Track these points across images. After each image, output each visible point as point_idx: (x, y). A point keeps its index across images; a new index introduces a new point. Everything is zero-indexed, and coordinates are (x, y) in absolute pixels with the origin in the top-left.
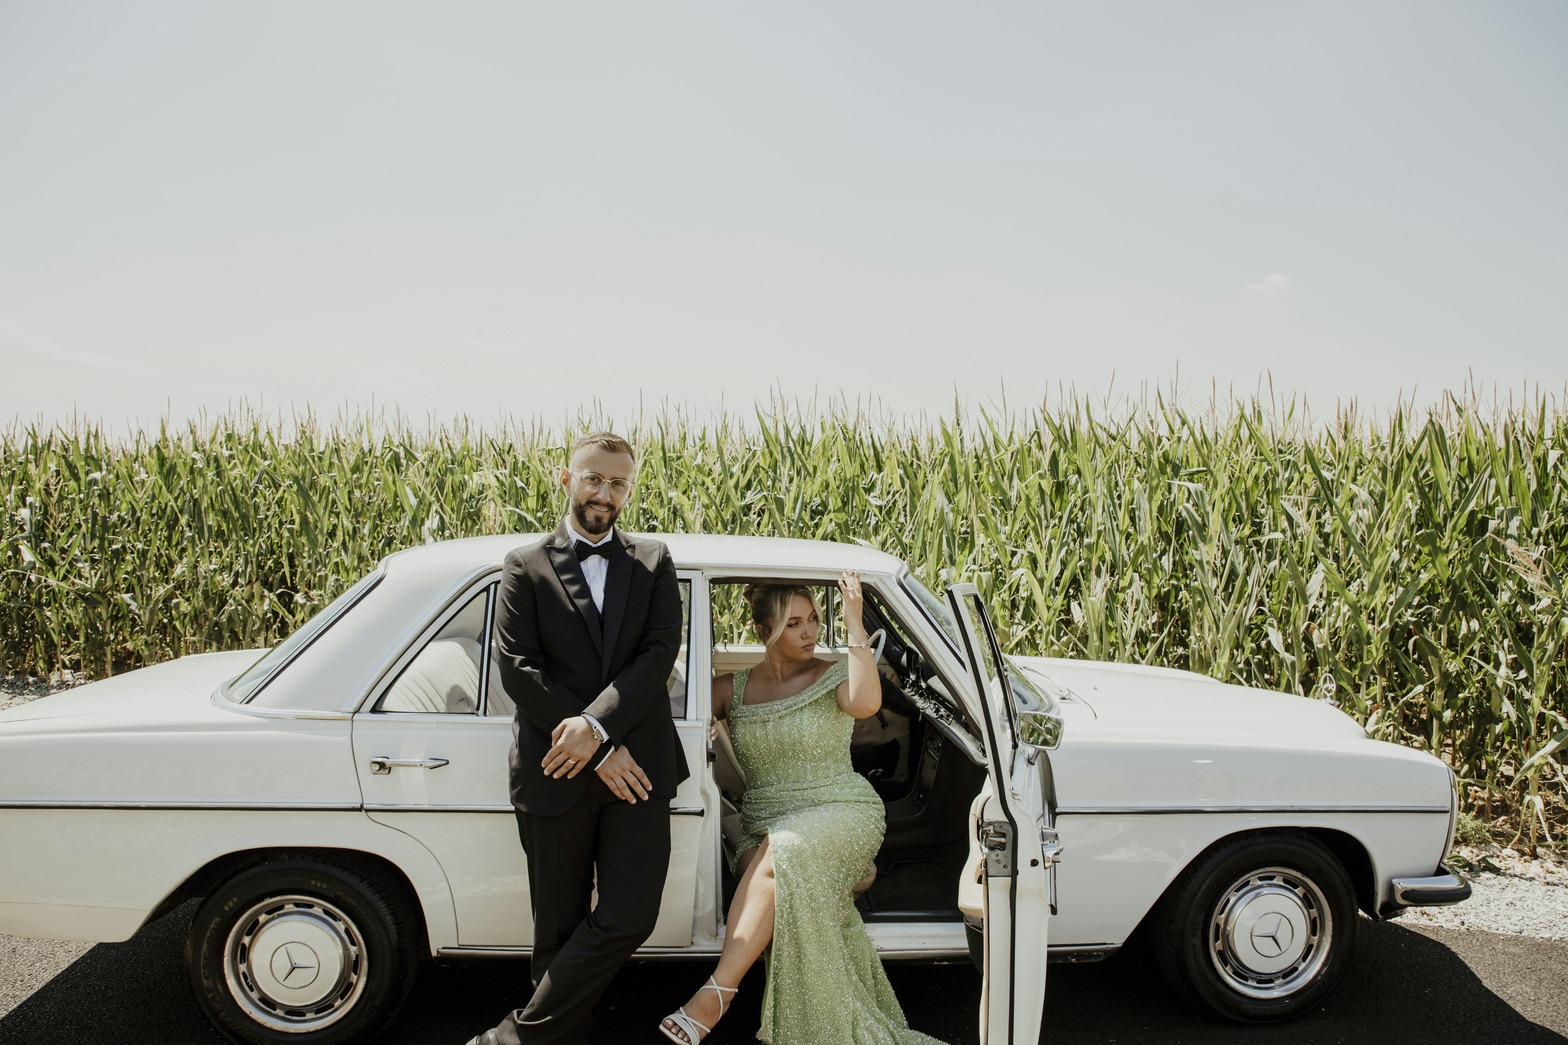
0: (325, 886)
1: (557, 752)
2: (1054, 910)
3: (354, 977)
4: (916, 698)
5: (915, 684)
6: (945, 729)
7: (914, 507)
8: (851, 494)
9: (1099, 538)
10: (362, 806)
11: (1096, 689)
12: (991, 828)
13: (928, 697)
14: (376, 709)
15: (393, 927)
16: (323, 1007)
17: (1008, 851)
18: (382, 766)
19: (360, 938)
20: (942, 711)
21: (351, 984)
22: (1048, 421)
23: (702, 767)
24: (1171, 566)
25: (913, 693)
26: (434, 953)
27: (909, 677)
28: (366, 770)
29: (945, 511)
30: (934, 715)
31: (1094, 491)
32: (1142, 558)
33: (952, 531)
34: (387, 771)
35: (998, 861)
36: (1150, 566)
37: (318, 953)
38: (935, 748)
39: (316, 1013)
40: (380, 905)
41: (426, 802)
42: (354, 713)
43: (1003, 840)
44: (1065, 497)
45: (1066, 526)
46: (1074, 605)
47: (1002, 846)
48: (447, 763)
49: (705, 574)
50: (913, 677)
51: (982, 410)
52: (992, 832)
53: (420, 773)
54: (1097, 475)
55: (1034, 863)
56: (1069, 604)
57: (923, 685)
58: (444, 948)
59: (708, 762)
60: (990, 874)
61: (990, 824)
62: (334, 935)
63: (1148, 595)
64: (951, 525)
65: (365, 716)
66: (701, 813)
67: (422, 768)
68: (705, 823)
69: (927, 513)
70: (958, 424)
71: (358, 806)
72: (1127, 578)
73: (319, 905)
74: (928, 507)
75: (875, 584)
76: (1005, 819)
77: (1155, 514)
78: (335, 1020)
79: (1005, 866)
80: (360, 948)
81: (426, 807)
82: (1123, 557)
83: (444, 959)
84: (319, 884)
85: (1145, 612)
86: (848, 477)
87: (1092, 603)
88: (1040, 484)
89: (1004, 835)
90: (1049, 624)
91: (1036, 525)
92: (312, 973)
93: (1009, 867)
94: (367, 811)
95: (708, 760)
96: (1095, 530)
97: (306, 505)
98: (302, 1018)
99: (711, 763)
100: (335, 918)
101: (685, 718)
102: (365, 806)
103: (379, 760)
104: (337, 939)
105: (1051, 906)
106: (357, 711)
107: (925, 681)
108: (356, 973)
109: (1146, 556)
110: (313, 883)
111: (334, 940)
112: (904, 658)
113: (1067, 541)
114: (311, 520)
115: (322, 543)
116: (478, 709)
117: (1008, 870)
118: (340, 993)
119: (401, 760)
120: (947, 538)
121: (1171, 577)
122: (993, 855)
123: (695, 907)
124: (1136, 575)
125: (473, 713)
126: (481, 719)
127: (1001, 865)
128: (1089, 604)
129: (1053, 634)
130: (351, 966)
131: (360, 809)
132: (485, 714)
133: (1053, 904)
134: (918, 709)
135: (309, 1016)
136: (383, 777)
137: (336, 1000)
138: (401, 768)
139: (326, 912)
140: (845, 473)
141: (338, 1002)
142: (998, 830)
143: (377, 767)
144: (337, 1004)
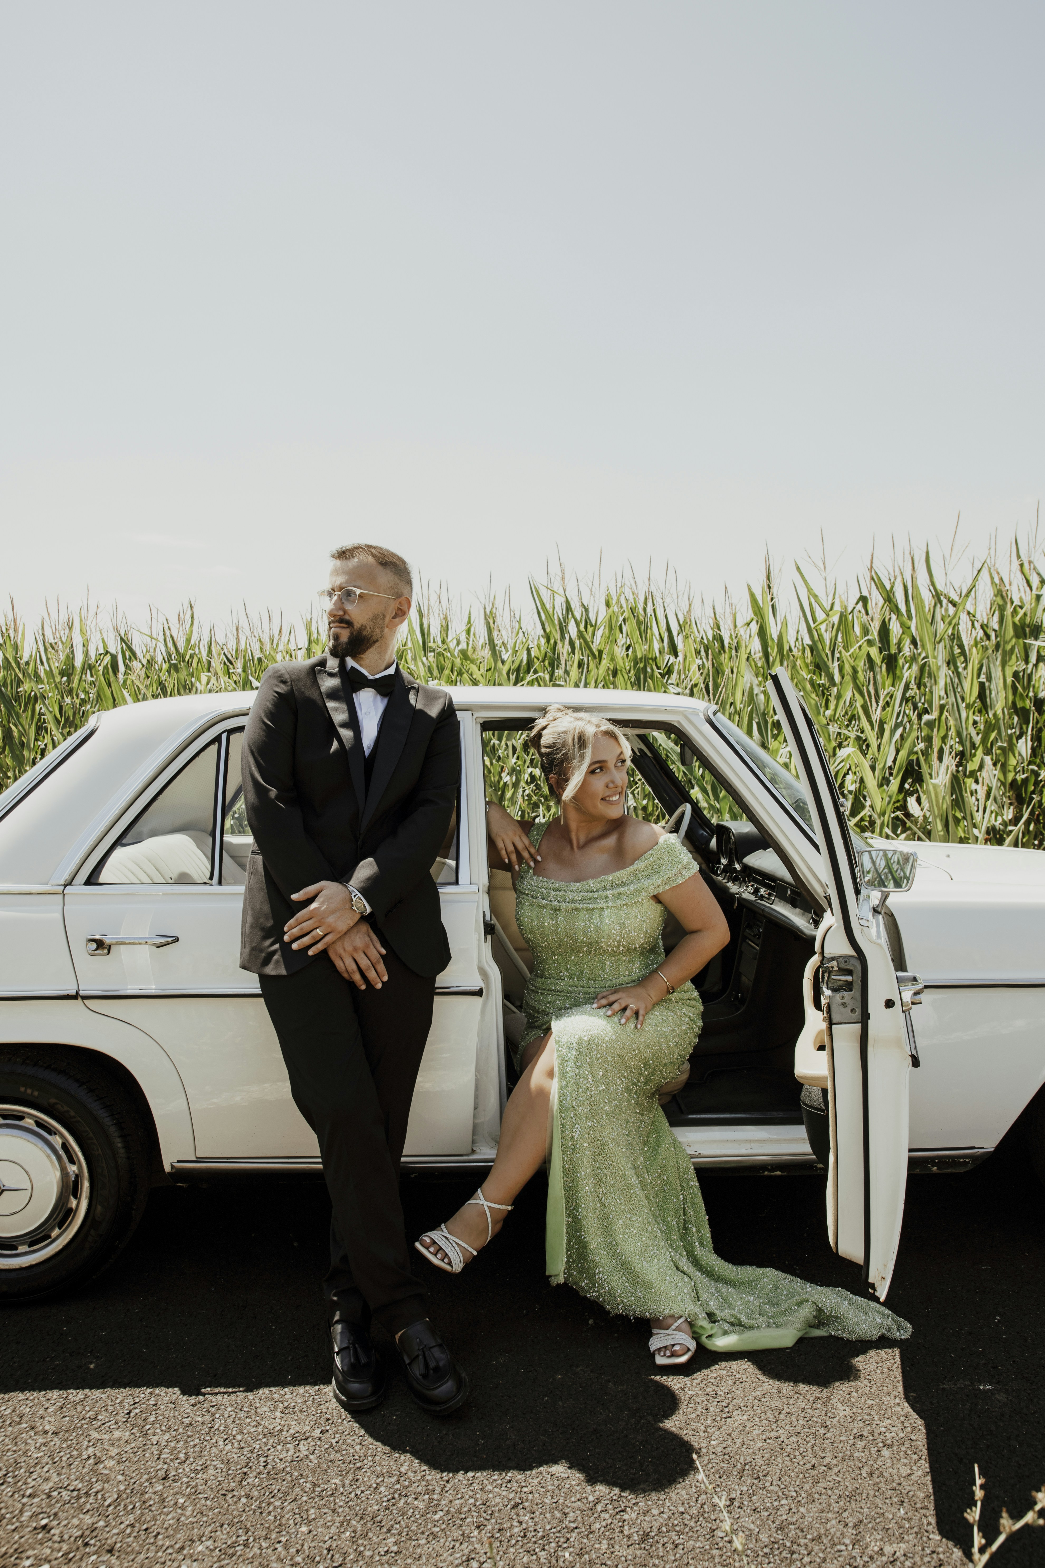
0: (36, 1093)
1: (306, 917)
2: (916, 1062)
3: (73, 1203)
4: (730, 884)
5: (729, 869)
6: (767, 910)
7: (716, 686)
8: (642, 676)
9: (941, 713)
10: (77, 993)
11: (948, 856)
12: (834, 963)
13: (744, 881)
14: (92, 880)
15: (118, 1140)
16: (38, 1237)
17: (856, 992)
18: (100, 944)
19: (80, 1154)
20: (762, 891)
21: (71, 1210)
22: (876, 581)
23: (479, 940)
24: (1029, 751)
25: (725, 881)
26: (167, 1168)
27: (719, 862)
28: (81, 949)
29: (755, 692)
30: (752, 898)
31: (935, 658)
32: (993, 735)
33: (764, 714)
34: (106, 951)
35: (844, 1005)
36: (1005, 745)
37: (30, 1173)
38: (754, 936)
39: (30, 1246)
40: (102, 1114)
41: (154, 987)
42: (65, 886)
43: (849, 978)
44: (898, 672)
45: (900, 705)
46: (912, 802)
47: (849, 986)
48: (177, 940)
49: (475, 716)
50: (724, 861)
51: (798, 568)
52: (836, 968)
53: (145, 952)
54: (938, 639)
55: (889, 1004)
56: (905, 801)
57: (738, 867)
58: (179, 1161)
59: (485, 935)
60: (834, 1021)
61: (832, 959)
62: (49, 1151)
63: (1003, 779)
64: (762, 707)
65: (78, 889)
66: (479, 993)
67: (147, 946)
68: (485, 1005)
69: (733, 694)
70: (769, 587)
71: (73, 993)
72: (977, 760)
73: (31, 1116)
74: (734, 687)
75: (679, 722)
76: (852, 953)
77: (1010, 679)
78: (53, 1252)
79: (853, 1011)
80: (80, 1168)
81: (153, 992)
82: (971, 737)
83: (179, 1174)
84: (29, 1091)
85: (999, 801)
86: (639, 656)
87: (935, 786)
88: (868, 655)
89: (850, 972)
90: (883, 814)
91: (865, 702)
92: (24, 1196)
93: (858, 1011)
94: (84, 998)
95: (486, 933)
96: (936, 703)
97: (9, 715)
98: (14, 1252)
99: (489, 937)
100: (50, 1131)
101: (457, 883)
102: (82, 993)
103: (97, 937)
104: (54, 1158)
105: (913, 1056)
106: (69, 883)
107: (740, 861)
108: (75, 1197)
109: (999, 733)
110: (22, 1089)
111: (48, 1156)
112: (713, 843)
113: (902, 721)
114: (16, 734)
115: (28, 760)
116: (211, 878)
117: (858, 1014)
118: (58, 1220)
119: (122, 936)
120: (758, 724)
121: (1030, 763)
122: (838, 996)
123: (475, 1108)
124: (988, 760)
125: (205, 883)
126: (216, 889)
127: (849, 1009)
128: (931, 788)
129: (888, 826)
130: (70, 1188)
131: (75, 997)
132: (220, 883)
133: (914, 1053)
134: (733, 895)
135: (22, 1249)
136: (101, 960)
137: (52, 1229)
138: (121, 946)
139: (39, 1124)
140: (634, 651)
141: (56, 1232)
142: (843, 966)
143: (94, 946)
144: (54, 1234)
